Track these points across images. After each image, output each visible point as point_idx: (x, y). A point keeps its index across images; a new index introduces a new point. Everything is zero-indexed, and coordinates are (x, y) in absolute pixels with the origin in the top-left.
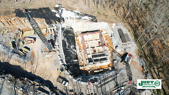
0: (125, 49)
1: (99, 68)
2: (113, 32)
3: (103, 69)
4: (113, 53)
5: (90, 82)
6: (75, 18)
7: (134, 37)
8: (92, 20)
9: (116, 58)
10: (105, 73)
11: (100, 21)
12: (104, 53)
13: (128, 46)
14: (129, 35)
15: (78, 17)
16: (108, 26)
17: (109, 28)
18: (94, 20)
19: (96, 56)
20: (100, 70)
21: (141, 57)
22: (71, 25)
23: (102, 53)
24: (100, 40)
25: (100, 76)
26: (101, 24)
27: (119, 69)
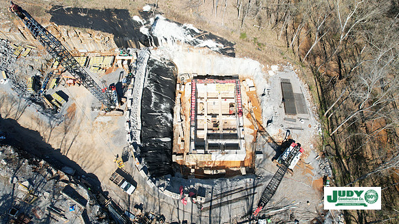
0: (288, 131)
1: (217, 164)
2: (267, 86)
3: (227, 169)
4: (259, 134)
5: (187, 195)
6: (183, 41)
7: (318, 104)
8: (223, 52)
9: (263, 148)
10: (228, 180)
11: (243, 56)
12: (236, 132)
13: (299, 124)
14: (306, 99)
15: (192, 39)
16: (258, 69)
17: (260, 74)
18: (228, 50)
19: (218, 136)
20: (219, 171)
21: (325, 154)
22: (172, 57)
23: (232, 132)
24: (233, 101)
25: (213, 184)
26: (242, 63)
27: (265, 175)
